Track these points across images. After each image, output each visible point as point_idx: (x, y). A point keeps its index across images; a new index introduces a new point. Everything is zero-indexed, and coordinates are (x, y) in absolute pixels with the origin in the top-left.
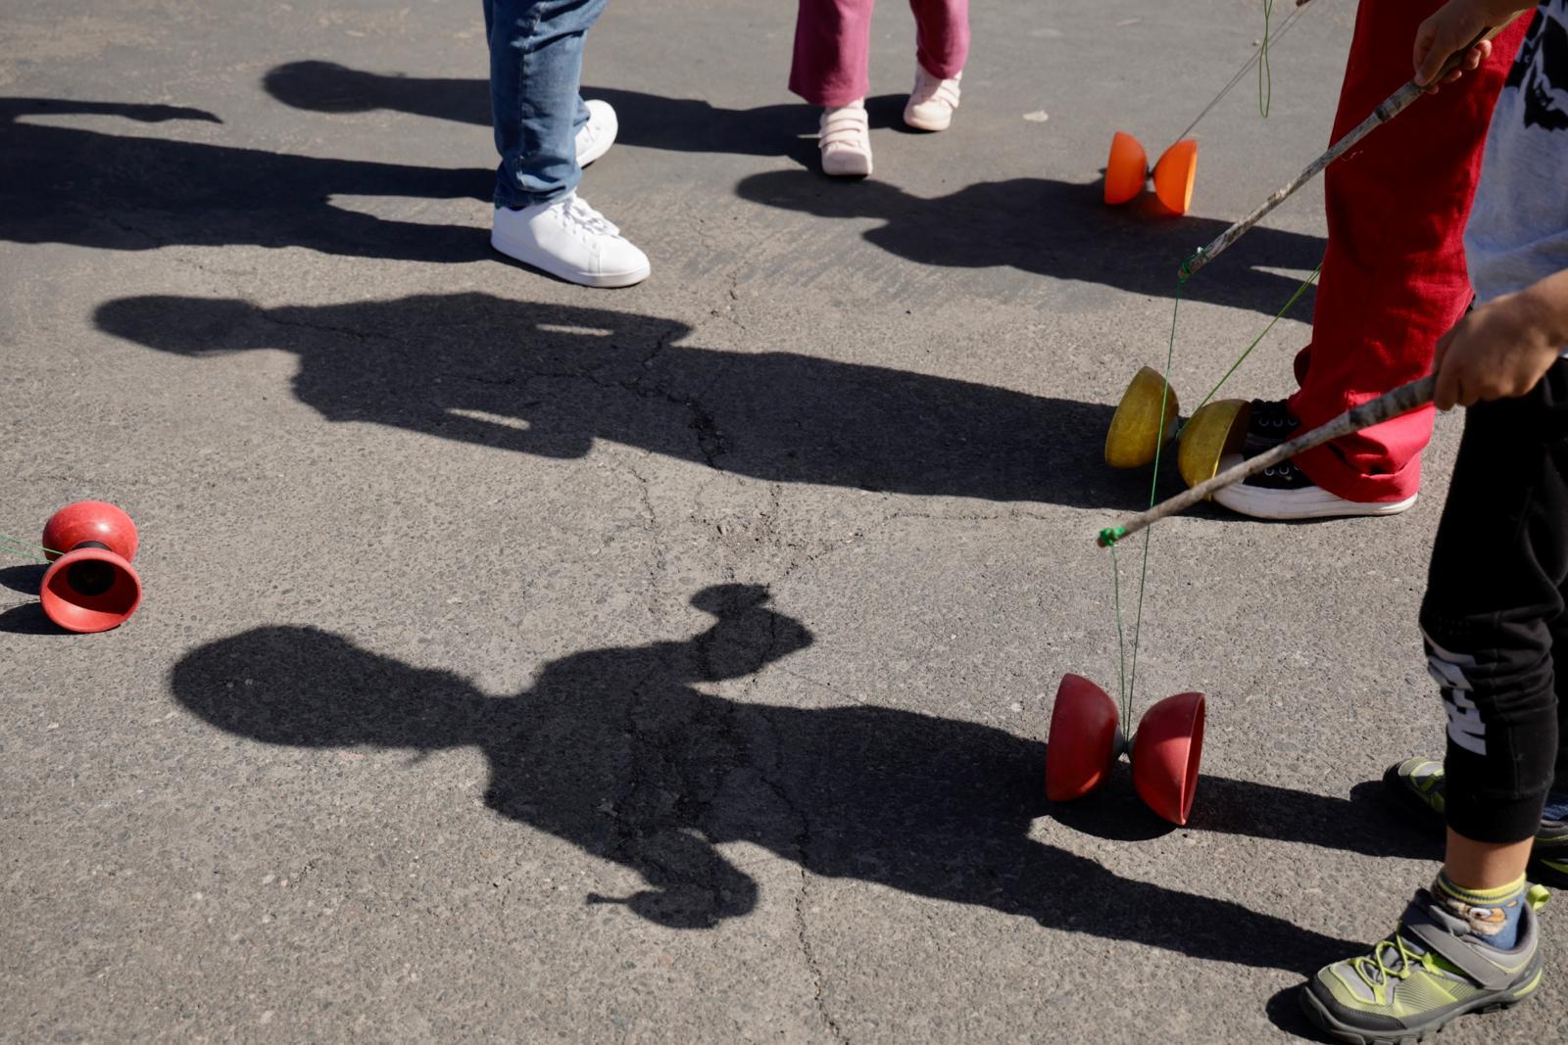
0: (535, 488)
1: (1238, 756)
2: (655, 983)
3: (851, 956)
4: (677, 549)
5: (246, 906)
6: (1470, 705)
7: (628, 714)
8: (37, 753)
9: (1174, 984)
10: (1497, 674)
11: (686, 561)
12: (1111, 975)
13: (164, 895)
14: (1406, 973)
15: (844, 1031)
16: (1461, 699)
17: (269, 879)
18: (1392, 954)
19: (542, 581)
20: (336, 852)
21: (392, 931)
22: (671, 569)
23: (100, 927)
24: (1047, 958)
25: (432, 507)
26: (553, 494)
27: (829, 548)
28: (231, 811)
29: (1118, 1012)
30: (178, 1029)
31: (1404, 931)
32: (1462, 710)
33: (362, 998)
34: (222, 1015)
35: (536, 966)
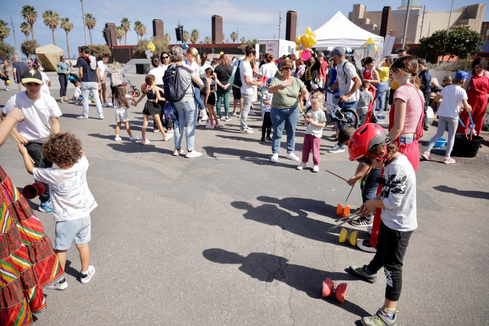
0: (260, 236)
1: (355, 285)
2: (268, 308)
3: (296, 308)
4: (278, 246)
5: (215, 289)
6: (391, 278)
7: (269, 269)
8: (191, 265)
9: (342, 317)
10: (395, 274)
11: (279, 248)
12: (333, 315)
13: (204, 286)
14: (376, 320)
15: (294, 319)
16: (389, 278)
17: (218, 286)
18: (374, 317)
19: (259, 249)
20: (227, 283)
21: (233, 296)
22: (277, 249)
23: (196, 289)
24: (324, 311)
25: (245, 237)
26: (262, 237)
27: (299, 248)
28: (214, 276)
29: (334, 321)
30: (204, 305)
31: (377, 314)
32: (390, 279)
33: (228, 304)
34: (210, 304)
35: (252, 303)
